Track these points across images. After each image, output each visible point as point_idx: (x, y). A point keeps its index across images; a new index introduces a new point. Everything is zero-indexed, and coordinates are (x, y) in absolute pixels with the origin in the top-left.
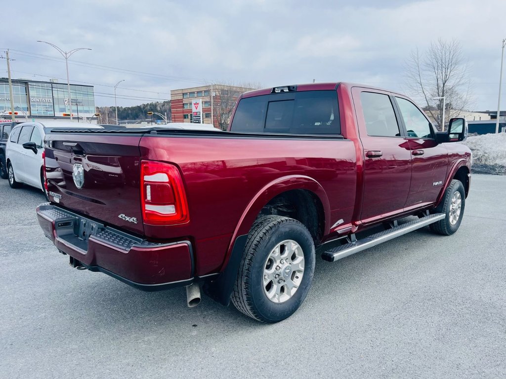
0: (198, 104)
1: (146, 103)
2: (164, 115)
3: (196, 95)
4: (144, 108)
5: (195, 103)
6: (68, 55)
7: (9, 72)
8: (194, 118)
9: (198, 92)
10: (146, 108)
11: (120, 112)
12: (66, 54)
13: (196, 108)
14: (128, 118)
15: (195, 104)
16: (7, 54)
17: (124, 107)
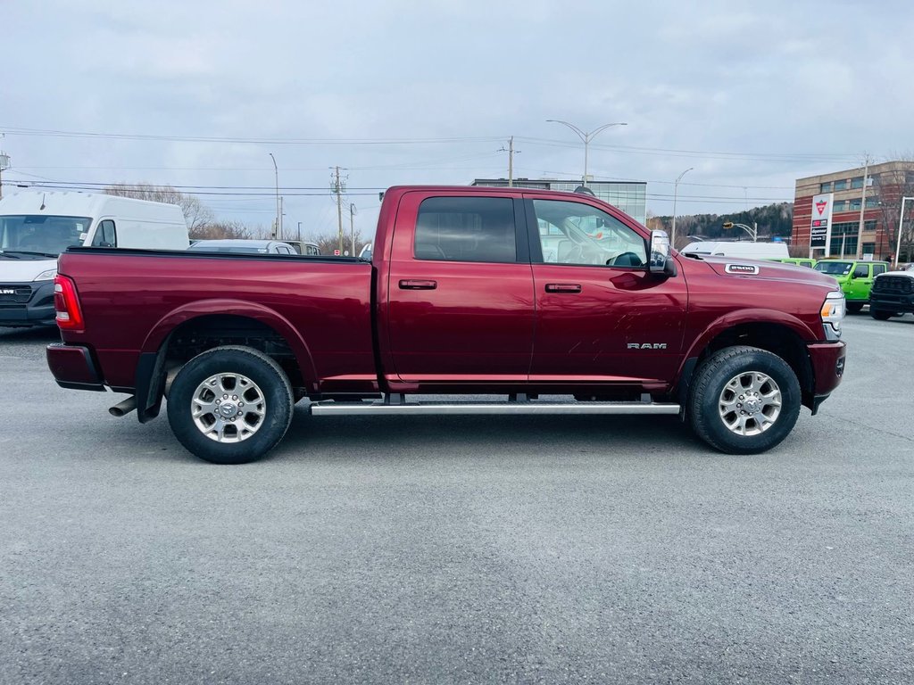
0: (825, 204)
1: (760, 206)
2: (753, 228)
3: (848, 186)
4: (756, 214)
5: (819, 201)
6: (589, 138)
7: (511, 170)
8: (814, 231)
9: (853, 180)
10: (760, 215)
11: (711, 224)
12: (587, 136)
13: (821, 212)
14: (723, 235)
15: (818, 204)
16: (511, 144)
17: (719, 215)
